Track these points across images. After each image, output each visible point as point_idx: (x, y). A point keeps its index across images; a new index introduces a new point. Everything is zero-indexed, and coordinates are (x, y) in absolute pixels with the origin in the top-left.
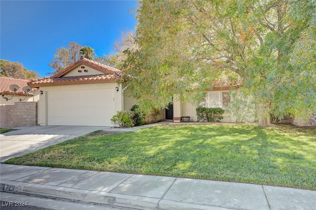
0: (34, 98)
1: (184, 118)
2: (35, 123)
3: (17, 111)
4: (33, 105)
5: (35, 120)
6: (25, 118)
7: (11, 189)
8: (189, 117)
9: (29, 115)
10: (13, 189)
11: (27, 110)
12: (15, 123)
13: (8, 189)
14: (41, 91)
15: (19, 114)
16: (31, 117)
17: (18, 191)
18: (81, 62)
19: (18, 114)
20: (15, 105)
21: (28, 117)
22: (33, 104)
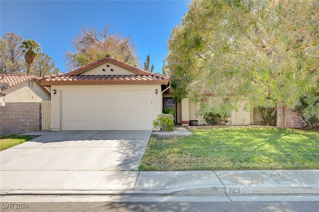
0: (4, 98)
1: (194, 122)
2: (38, 128)
3: (10, 113)
4: (35, 107)
5: (38, 124)
6: (22, 122)
7: (236, 191)
8: (197, 121)
9: (29, 118)
10: (239, 192)
11: (26, 113)
12: (6, 128)
13: (231, 192)
14: (55, 90)
15: (14, 117)
16: (32, 120)
17: (246, 193)
18: (107, 60)
19: (11, 117)
20: (6, 105)
21: (27, 121)
22: (35, 105)
